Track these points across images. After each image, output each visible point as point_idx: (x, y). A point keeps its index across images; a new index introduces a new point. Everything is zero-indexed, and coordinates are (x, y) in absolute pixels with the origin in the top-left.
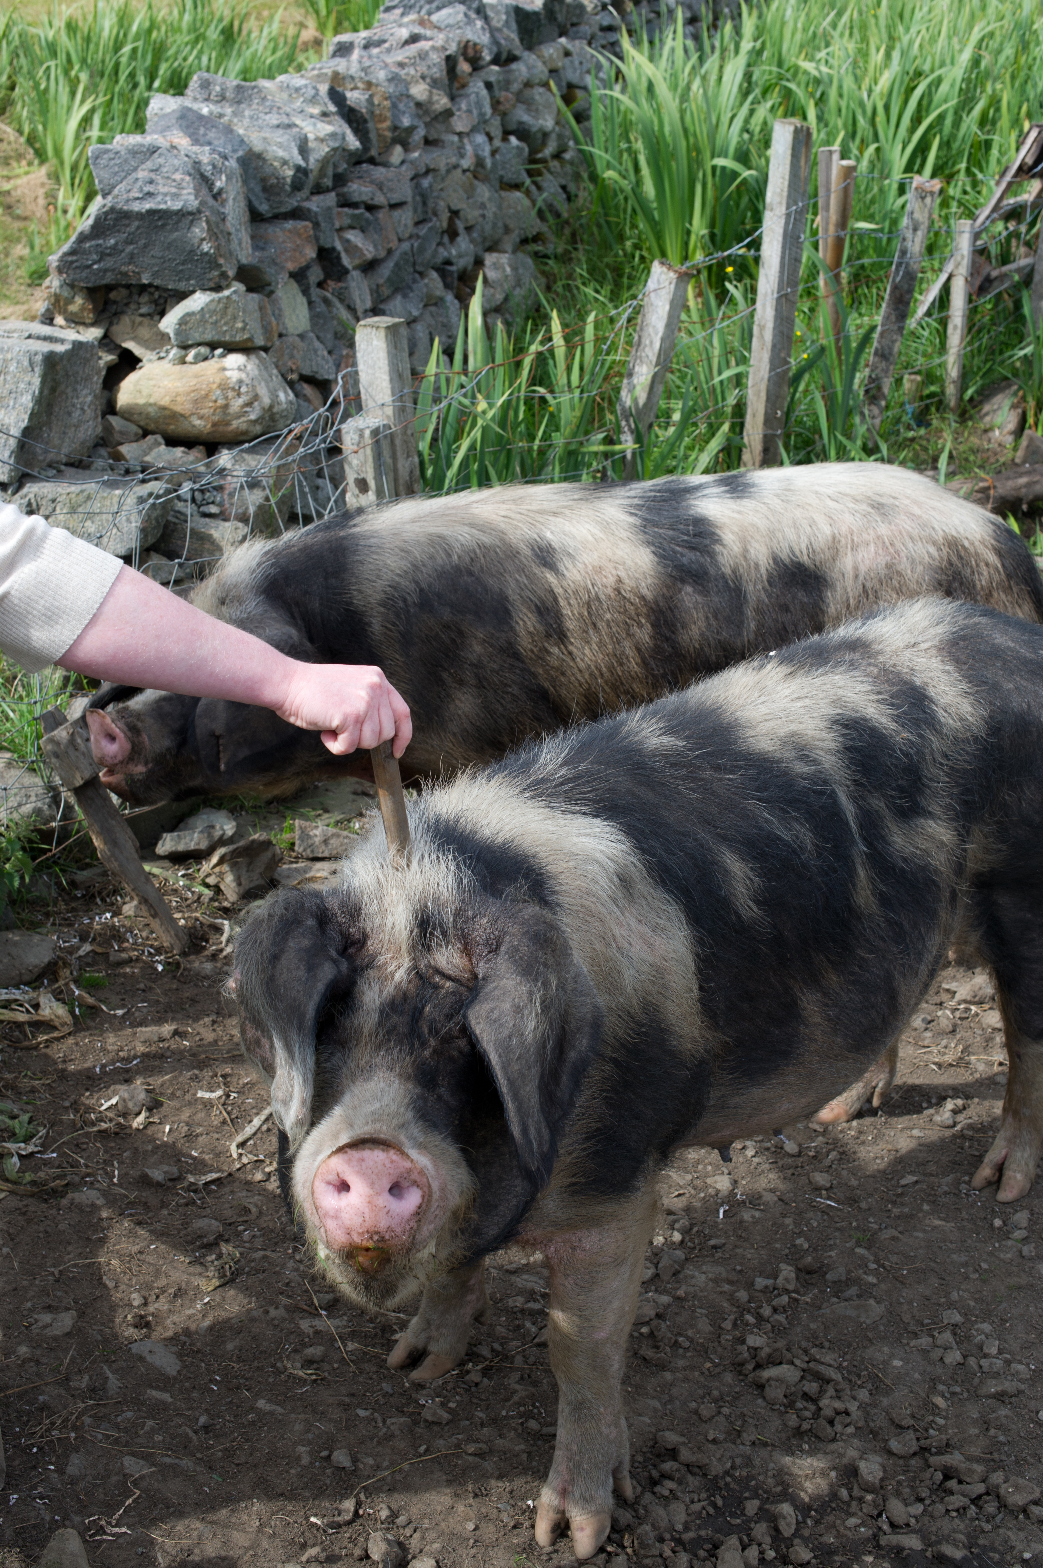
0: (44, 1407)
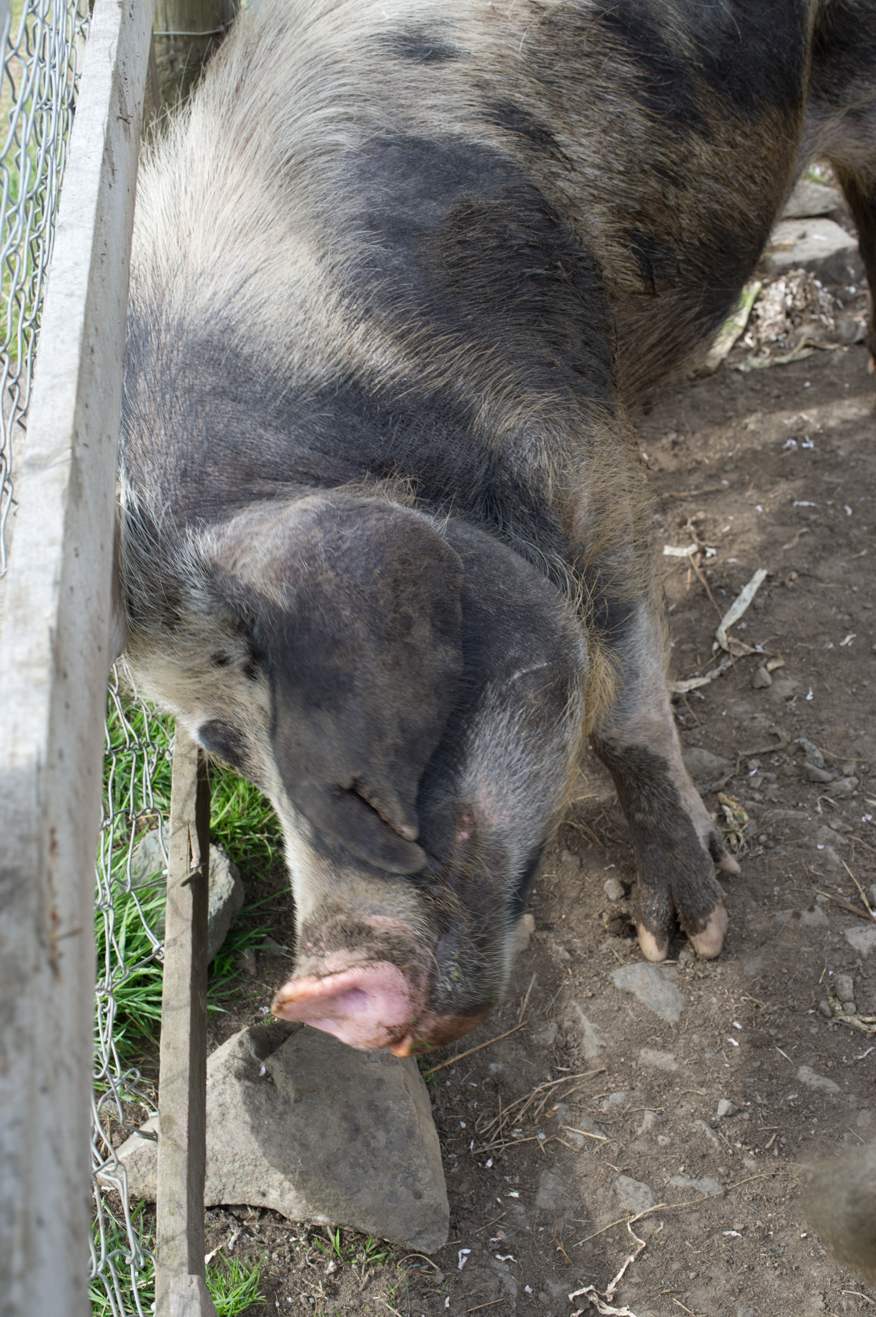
0: (497, 1085)
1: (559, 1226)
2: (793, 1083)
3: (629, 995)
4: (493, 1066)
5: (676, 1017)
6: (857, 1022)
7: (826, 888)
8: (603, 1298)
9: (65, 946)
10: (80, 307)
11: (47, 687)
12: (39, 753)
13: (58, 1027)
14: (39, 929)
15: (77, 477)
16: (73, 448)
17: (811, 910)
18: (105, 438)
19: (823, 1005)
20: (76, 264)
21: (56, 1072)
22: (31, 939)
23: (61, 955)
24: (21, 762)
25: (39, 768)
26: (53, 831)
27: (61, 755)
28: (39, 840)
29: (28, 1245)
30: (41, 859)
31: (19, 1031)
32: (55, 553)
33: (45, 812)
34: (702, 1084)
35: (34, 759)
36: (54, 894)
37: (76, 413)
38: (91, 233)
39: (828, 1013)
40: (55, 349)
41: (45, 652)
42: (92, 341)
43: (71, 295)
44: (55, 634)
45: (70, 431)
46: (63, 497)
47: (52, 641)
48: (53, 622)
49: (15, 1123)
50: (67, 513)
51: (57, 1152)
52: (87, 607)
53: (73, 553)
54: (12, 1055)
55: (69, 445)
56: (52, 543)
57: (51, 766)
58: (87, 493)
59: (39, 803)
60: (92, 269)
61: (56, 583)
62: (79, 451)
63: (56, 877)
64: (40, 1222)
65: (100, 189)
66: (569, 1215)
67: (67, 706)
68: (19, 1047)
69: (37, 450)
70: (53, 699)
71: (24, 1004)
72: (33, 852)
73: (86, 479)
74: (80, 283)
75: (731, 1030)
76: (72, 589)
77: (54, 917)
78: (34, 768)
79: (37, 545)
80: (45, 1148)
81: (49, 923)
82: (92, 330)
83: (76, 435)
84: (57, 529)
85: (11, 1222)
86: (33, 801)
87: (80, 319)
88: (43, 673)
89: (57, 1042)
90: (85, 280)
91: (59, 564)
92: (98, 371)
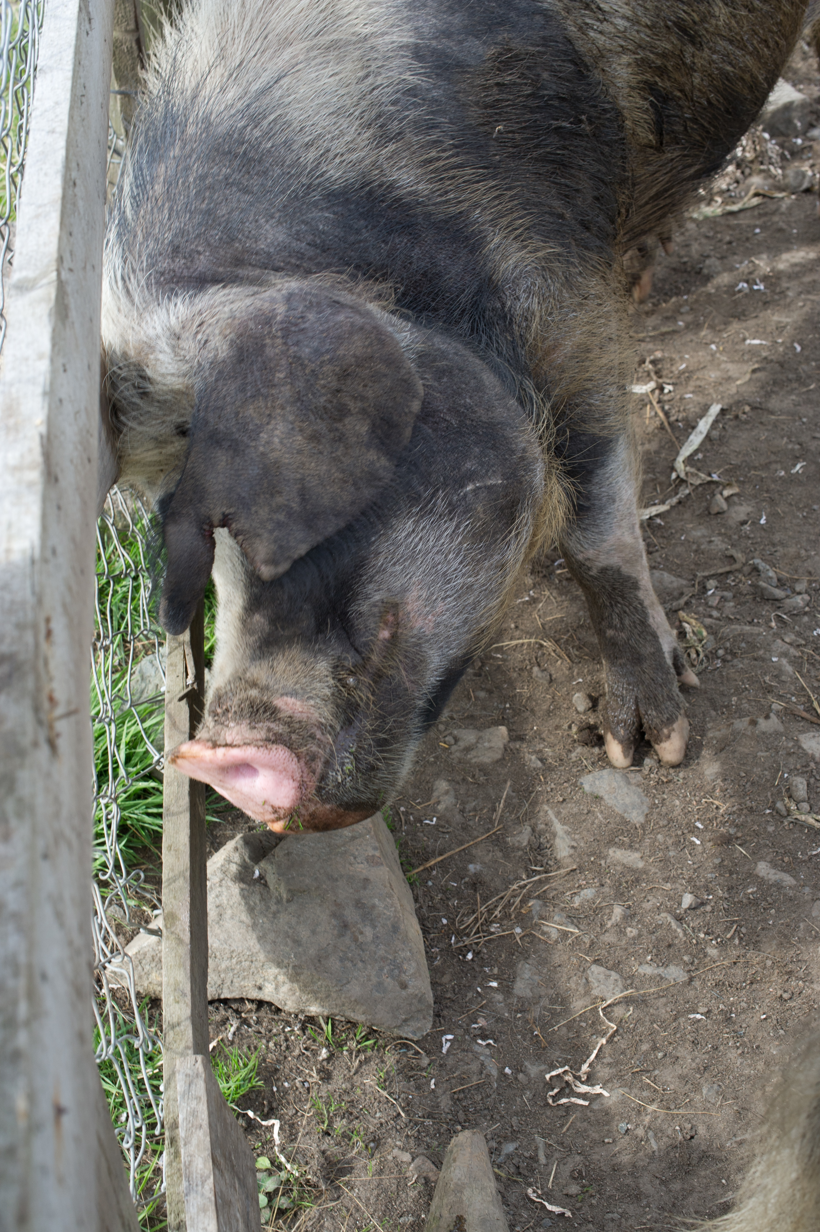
0: (476, 884)
1: (536, 1012)
2: (752, 877)
3: (598, 798)
4: (471, 867)
5: (642, 819)
6: (811, 821)
7: (780, 697)
8: (578, 1078)
9: (62, 726)
10: (62, 143)
11: (39, 488)
12: (33, 548)
13: (57, 801)
14: (37, 709)
15: (63, 298)
16: (58, 271)
17: (767, 717)
18: (89, 267)
19: (779, 805)
20: (57, 103)
21: (56, 843)
22: (29, 717)
23: (58, 735)
24: (16, 557)
25: (33, 562)
26: (48, 620)
27: (54, 552)
28: (35, 627)
29: (32, 995)
30: (37, 645)
31: (20, 801)
32: (44, 366)
33: (40, 602)
34: (667, 880)
35: (29, 553)
36: (51, 679)
37: (60, 239)
38: (70, 74)
39: (784, 813)
40: (39, 181)
41: (37, 456)
42: (74, 174)
43: (53, 132)
44: (45, 440)
45: (55, 255)
46: (50, 315)
47: (42, 446)
48: (43, 429)
49: (18, 884)
50: (54, 330)
51: (59, 916)
52: (76, 419)
53: (61, 369)
54: (13, 822)
55: (54, 267)
56: (40, 357)
57: (45, 560)
58: (73, 314)
59: (33, 593)
60: (72, 108)
61: (45, 394)
62: (64, 275)
63: (52, 665)
64: (44, 977)
65: (78, 35)
66: (545, 1002)
67: (59, 508)
68: (19, 815)
69: (24, 274)
70: (45, 499)
71: (24, 776)
72: (29, 637)
73: (72, 302)
74: (61, 121)
75: (693, 830)
76: (61, 401)
77: (51, 699)
78: (28, 562)
79: (27, 359)
80: (47, 911)
81: (46, 705)
82: (74, 165)
83: (60, 259)
84: (45, 344)
85: (16, 974)
86: (28, 591)
87: (62, 153)
88: (35, 475)
89: (57, 815)
90: (65, 117)
91: (48, 376)
92: (81, 203)
